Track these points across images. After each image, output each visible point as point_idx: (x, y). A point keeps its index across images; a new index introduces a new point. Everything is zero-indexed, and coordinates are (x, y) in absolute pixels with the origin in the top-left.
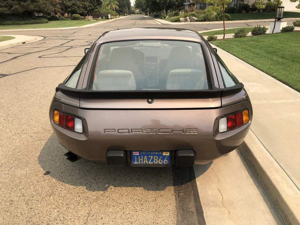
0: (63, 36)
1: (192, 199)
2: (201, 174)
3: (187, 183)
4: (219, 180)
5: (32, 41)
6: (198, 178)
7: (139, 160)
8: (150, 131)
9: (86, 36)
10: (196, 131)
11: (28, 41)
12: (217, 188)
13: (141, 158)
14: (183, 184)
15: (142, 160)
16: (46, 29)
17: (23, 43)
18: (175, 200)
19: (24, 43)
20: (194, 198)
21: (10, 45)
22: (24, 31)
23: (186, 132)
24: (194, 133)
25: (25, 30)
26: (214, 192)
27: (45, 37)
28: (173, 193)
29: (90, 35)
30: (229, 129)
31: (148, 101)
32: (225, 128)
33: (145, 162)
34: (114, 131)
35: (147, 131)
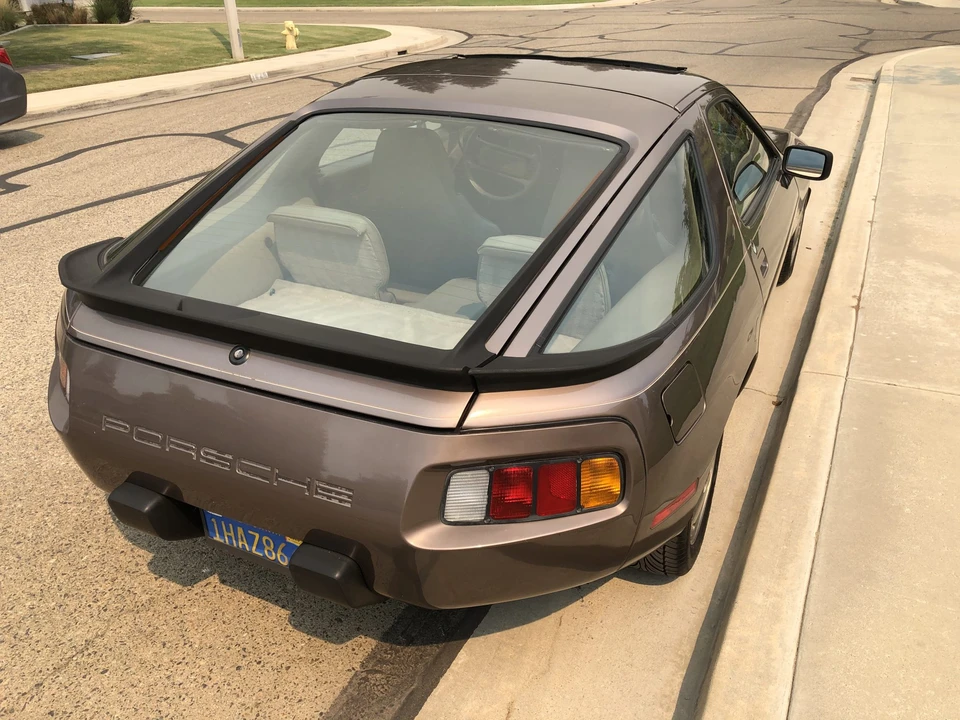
0: (521, 37)
1: (391, 709)
2: (500, 629)
3: (427, 644)
4: (544, 673)
5: (428, 48)
6: (481, 639)
7: (226, 534)
8: (217, 457)
9: (586, 41)
10: (349, 497)
11: (416, 47)
12: (509, 701)
13: (228, 530)
14: (413, 645)
15: (232, 534)
16: (496, 8)
17: (400, 53)
18: (338, 693)
19: (404, 52)
20: (401, 709)
21: (362, 59)
22: (434, 13)
23: (317, 493)
24: (341, 501)
25: (437, 8)
26: (485, 711)
27: (470, 36)
28: (355, 666)
29: (602, 37)
30: (493, 517)
31: (232, 352)
32: (474, 509)
33: (240, 544)
34: (126, 428)
35: (207, 454)
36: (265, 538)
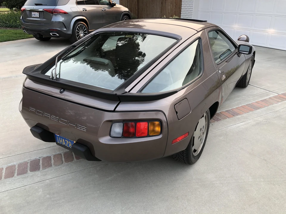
7: (60, 141)
8: (55, 118)
10: (86, 128)
23: (78, 128)
24: (84, 130)
30: (124, 136)
31: (61, 90)
32: (119, 133)
33: (64, 143)
34: (34, 110)
35: (53, 117)
36: (69, 142)
